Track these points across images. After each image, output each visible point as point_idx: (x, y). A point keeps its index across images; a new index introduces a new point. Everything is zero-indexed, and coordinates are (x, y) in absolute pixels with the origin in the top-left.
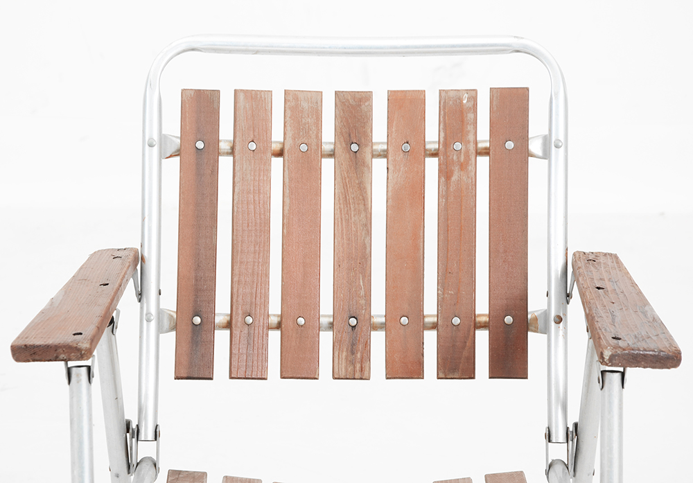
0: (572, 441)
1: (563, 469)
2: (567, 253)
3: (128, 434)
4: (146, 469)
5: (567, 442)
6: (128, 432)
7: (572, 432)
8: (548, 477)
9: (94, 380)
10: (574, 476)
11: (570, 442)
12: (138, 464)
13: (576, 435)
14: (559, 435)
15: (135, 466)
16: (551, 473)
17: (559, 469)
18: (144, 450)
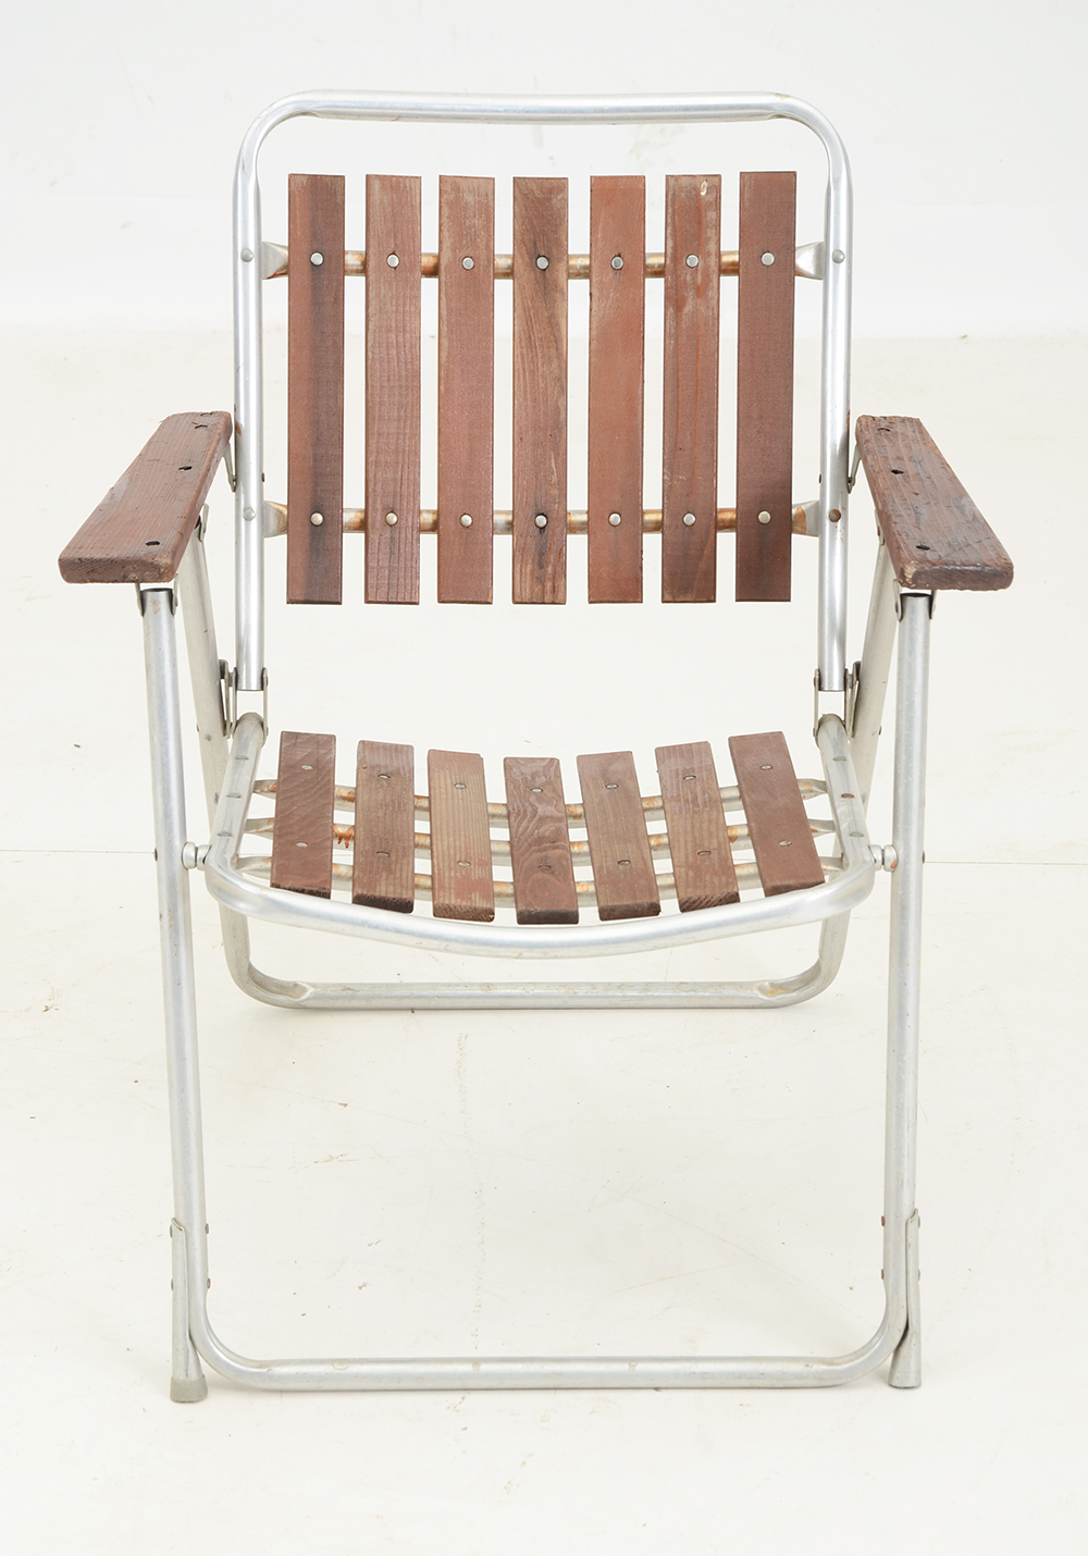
0: (852, 688)
1: (839, 729)
2: (848, 419)
3: (222, 681)
4: (249, 728)
5: (845, 690)
6: (223, 677)
7: (852, 675)
8: (817, 740)
9: (179, 609)
10: (853, 736)
11: (849, 690)
12: (237, 723)
13: (858, 679)
14: (836, 680)
15: (234, 725)
16: (822, 735)
17: (832, 727)
18: (246, 702)
